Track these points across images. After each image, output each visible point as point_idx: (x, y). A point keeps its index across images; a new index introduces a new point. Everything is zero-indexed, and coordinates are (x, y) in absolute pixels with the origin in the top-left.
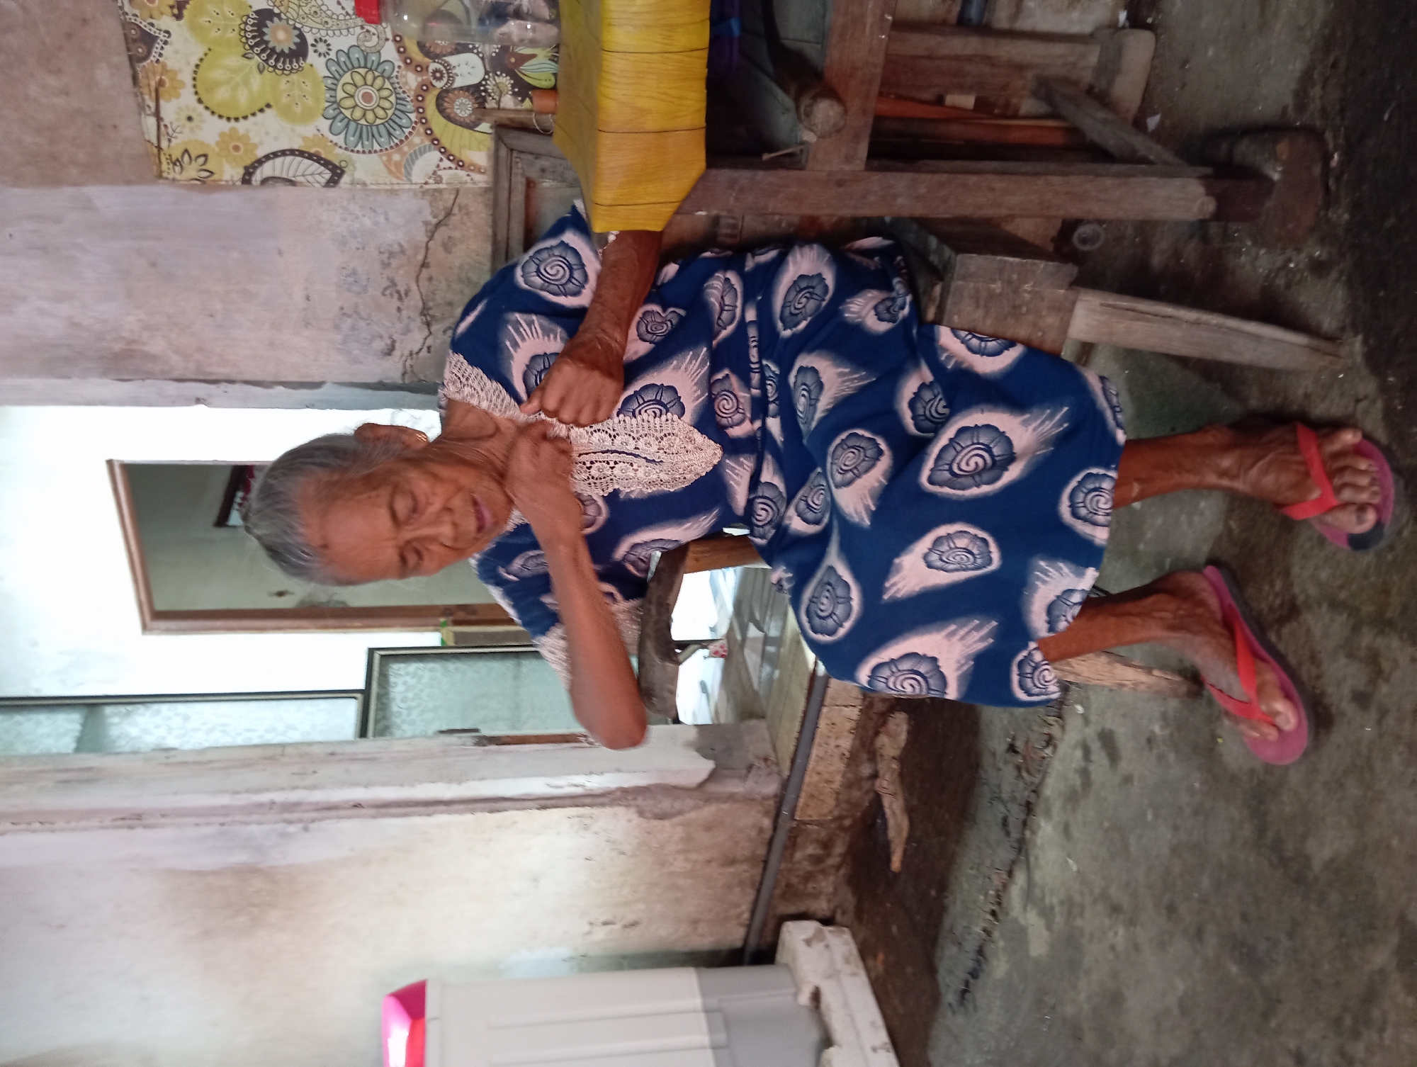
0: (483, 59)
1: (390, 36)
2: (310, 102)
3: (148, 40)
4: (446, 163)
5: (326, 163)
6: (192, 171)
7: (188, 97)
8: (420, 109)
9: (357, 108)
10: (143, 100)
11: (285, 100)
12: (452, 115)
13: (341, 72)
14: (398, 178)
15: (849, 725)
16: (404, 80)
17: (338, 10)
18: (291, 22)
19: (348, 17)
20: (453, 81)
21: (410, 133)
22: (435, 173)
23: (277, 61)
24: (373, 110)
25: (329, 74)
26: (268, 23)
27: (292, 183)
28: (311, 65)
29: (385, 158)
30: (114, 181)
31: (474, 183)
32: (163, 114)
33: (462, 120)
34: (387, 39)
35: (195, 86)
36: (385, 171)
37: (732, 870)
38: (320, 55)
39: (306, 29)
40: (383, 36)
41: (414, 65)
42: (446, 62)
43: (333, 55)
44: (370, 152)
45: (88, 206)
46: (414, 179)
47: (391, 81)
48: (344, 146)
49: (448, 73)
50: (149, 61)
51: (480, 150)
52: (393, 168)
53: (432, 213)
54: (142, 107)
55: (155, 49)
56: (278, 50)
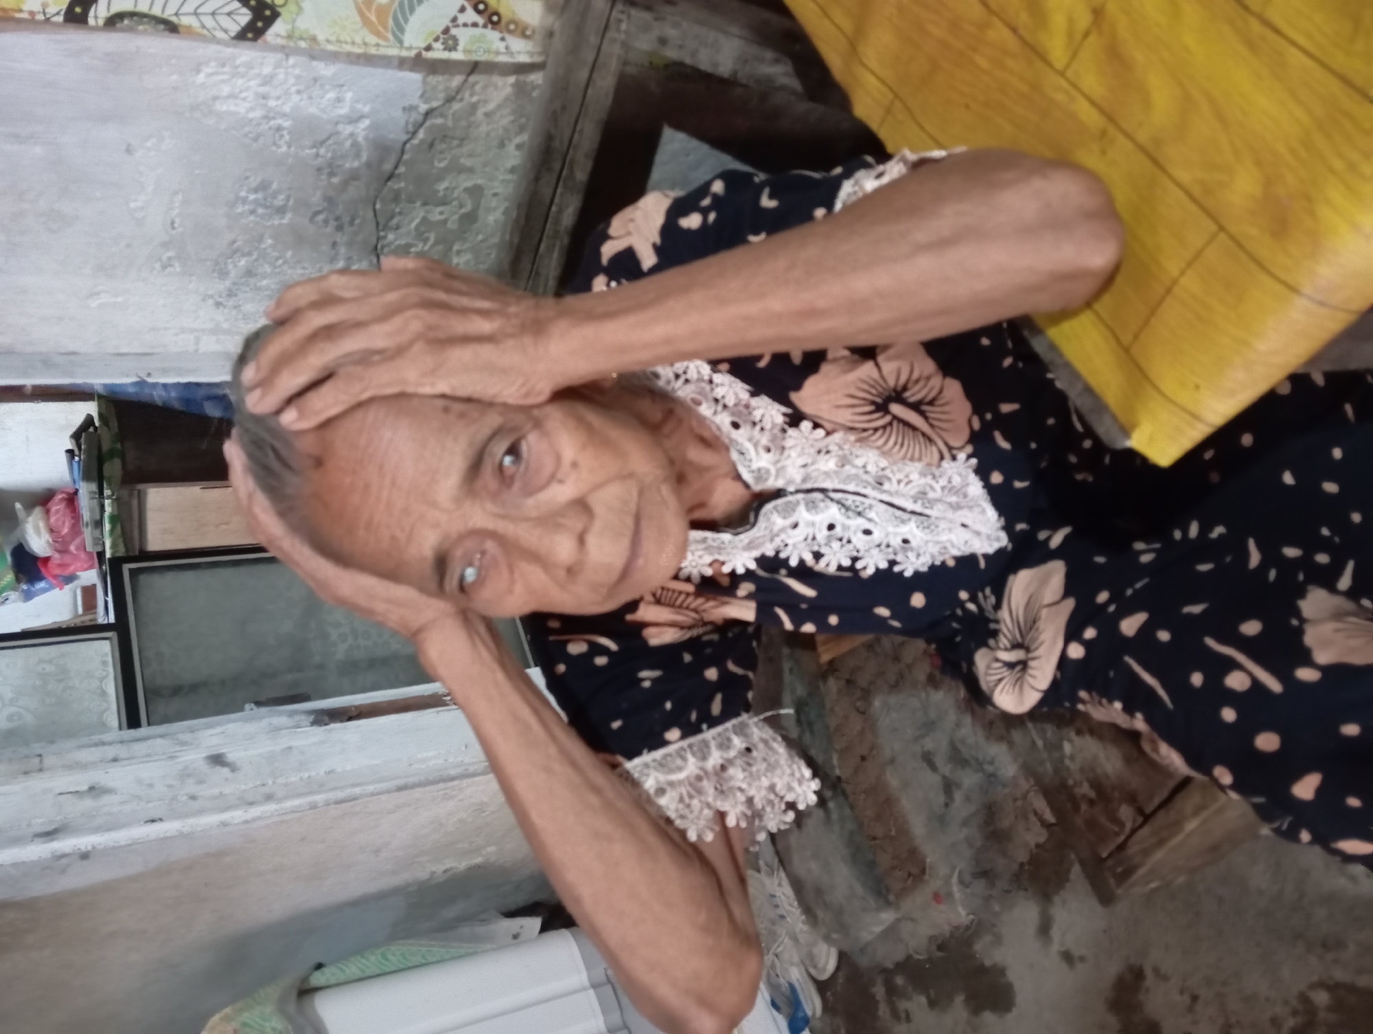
4: (471, 16)
14: (377, 34)
22: (446, 31)
27: (170, 26)
31: (511, 54)
36: (358, 19)
46: (409, 40)
52: (373, 18)
53: (422, 96)
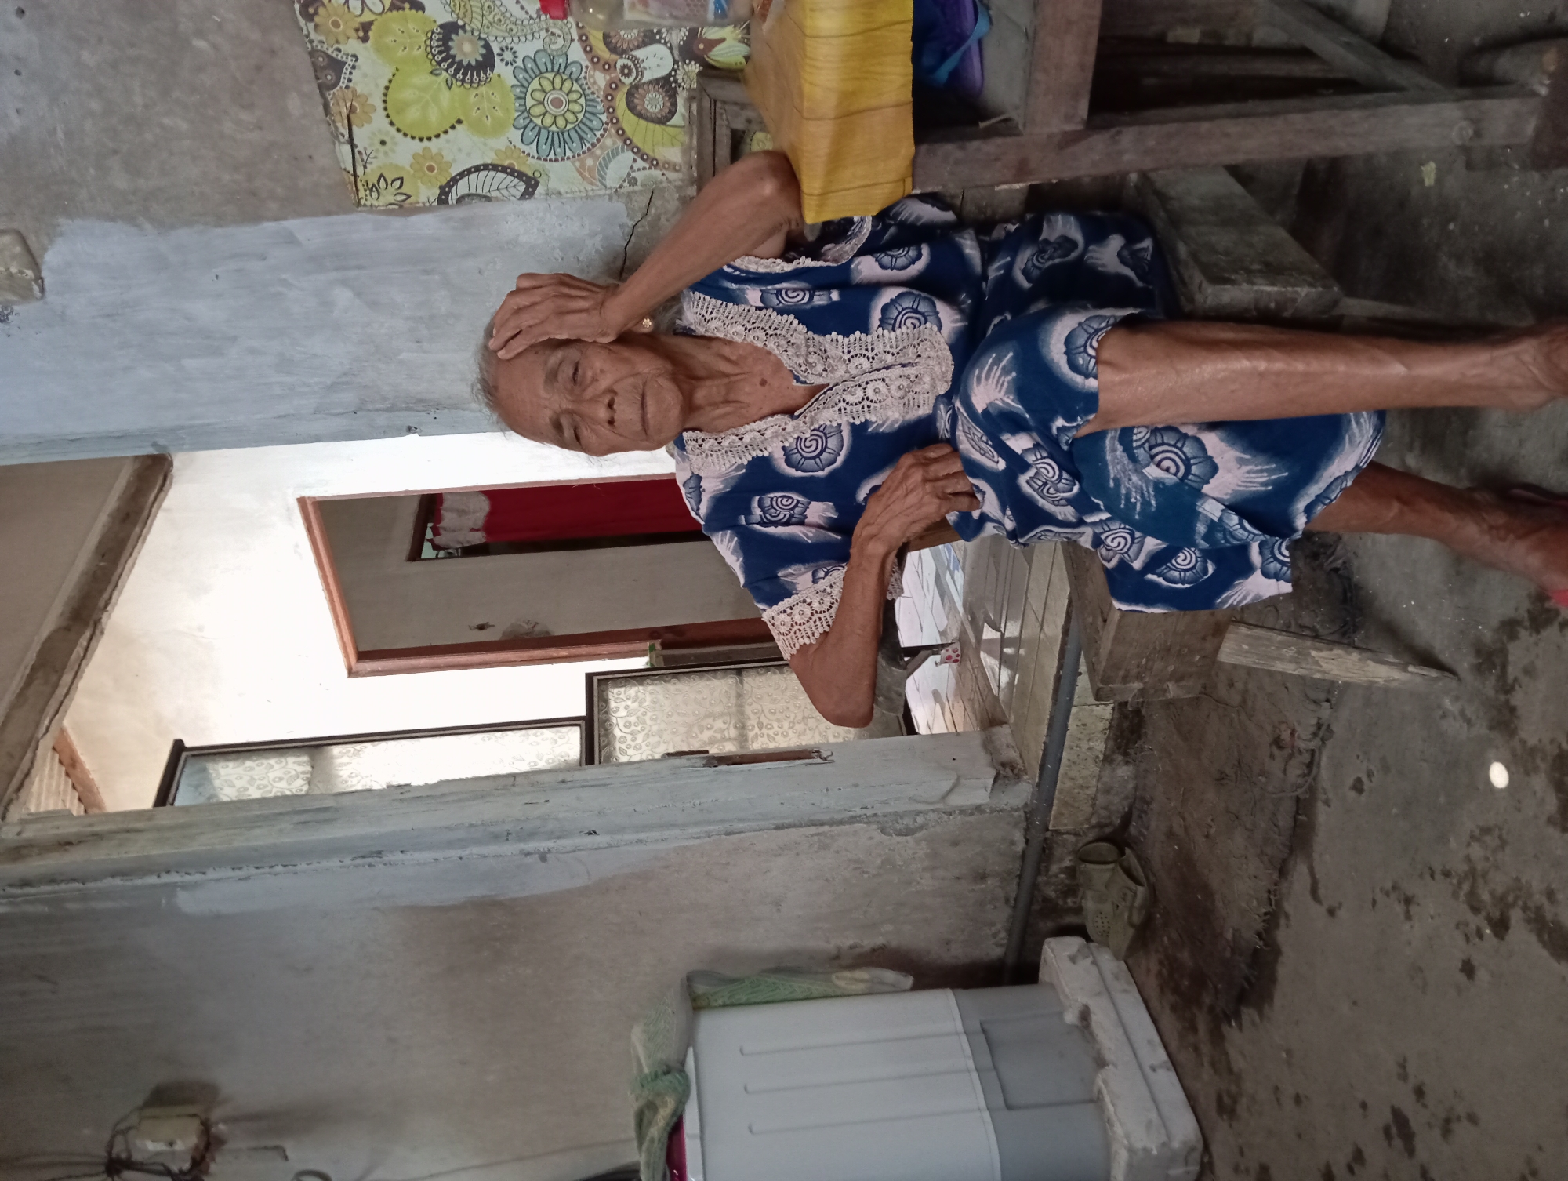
0: (671, 48)
1: (575, 36)
2: (500, 114)
3: (337, 66)
4: (640, 163)
5: (521, 175)
6: (388, 196)
7: (379, 120)
8: (610, 109)
9: (547, 115)
10: (336, 128)
11: (474, 114)
12: (643, 112)
13: (530, 80)
14: (592, 184)
15: (1101, 725)
16: (592, 80)
17: (521, 15)
18: (476, 33)
19: (531, 21)
20: (642, 76)
21: (602, 136)
22: (629, 174)
23: (465, 74)
24: (563, 115)
25: (517, 83)
26: (453, 36)
27: (488, 199)
28: (499, 76)
29: (578, 164)
30: (314, 214)
31: (670, 182)
32: (356, 141)
33: (653, 116)
34: (572, 40)
35: (385, 109)
36: (579, 177)
37: (983, 886)
38: (507, 64)
39: (492, 38)
40: (568, 37)
41: (602, 62)
42: (633, 56)
43: (519, 63)
44: (563, 159)
45: (291, 240)
46: (608, 183)
47: (580, 82)
48: (536, 156)
49: (637, 69)
50: (338, 87)
51: (673, 145)
52: (587, 174)
53: (629, 215)
54: (336, 136)
55: (343, 75)
56: (465, 63)
